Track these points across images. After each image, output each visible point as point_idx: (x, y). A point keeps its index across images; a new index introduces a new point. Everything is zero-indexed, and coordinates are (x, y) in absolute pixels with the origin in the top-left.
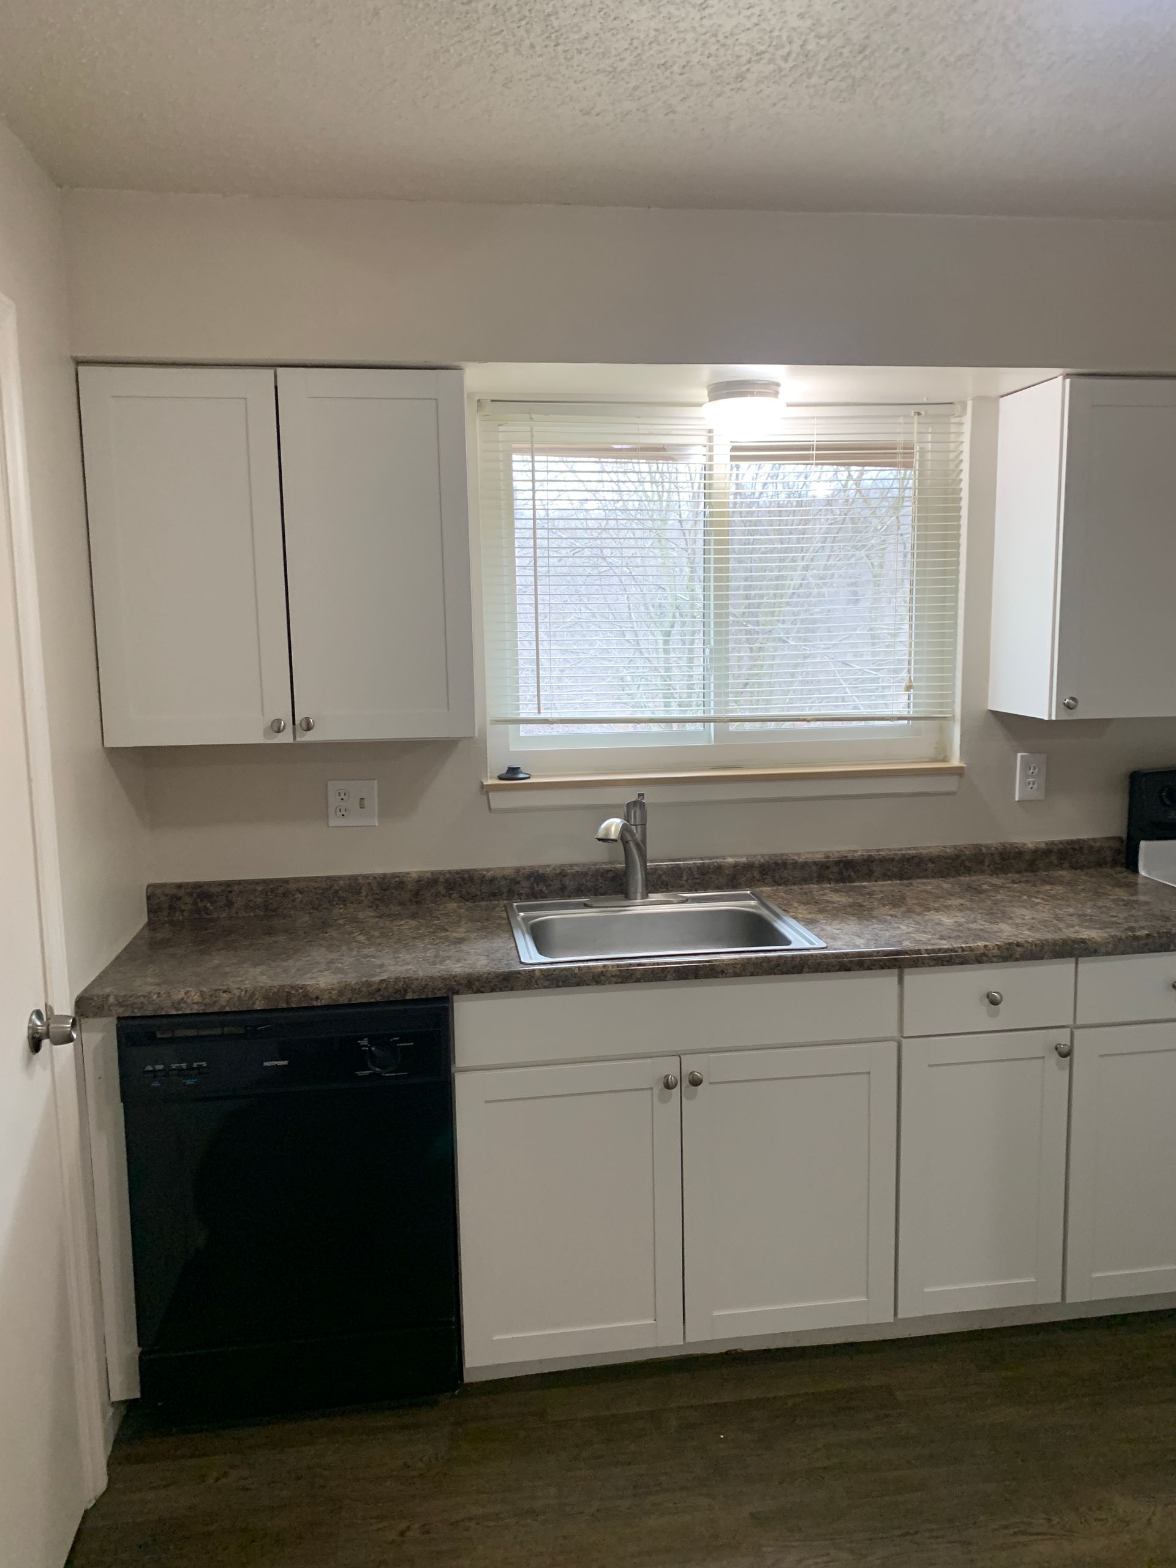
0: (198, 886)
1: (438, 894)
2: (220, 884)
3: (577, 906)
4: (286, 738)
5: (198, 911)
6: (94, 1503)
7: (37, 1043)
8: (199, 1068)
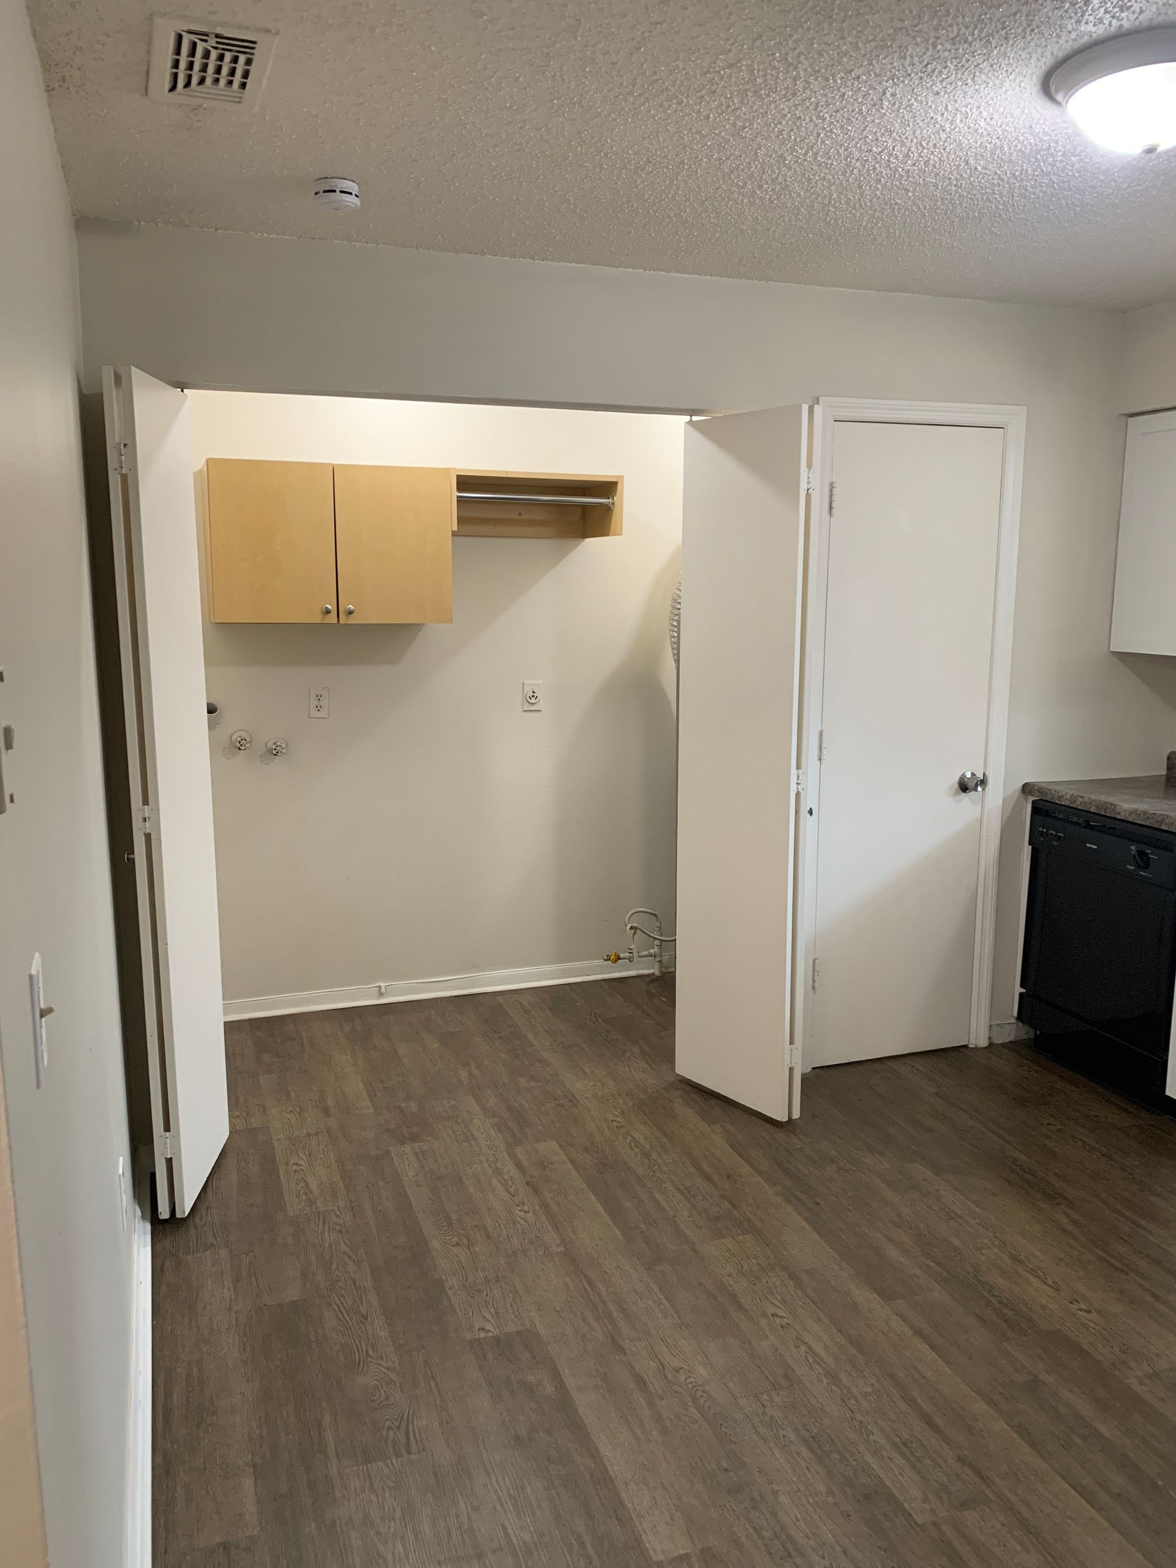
6: (973, 1046)
7: (964, 787)
8: (1060, 837)
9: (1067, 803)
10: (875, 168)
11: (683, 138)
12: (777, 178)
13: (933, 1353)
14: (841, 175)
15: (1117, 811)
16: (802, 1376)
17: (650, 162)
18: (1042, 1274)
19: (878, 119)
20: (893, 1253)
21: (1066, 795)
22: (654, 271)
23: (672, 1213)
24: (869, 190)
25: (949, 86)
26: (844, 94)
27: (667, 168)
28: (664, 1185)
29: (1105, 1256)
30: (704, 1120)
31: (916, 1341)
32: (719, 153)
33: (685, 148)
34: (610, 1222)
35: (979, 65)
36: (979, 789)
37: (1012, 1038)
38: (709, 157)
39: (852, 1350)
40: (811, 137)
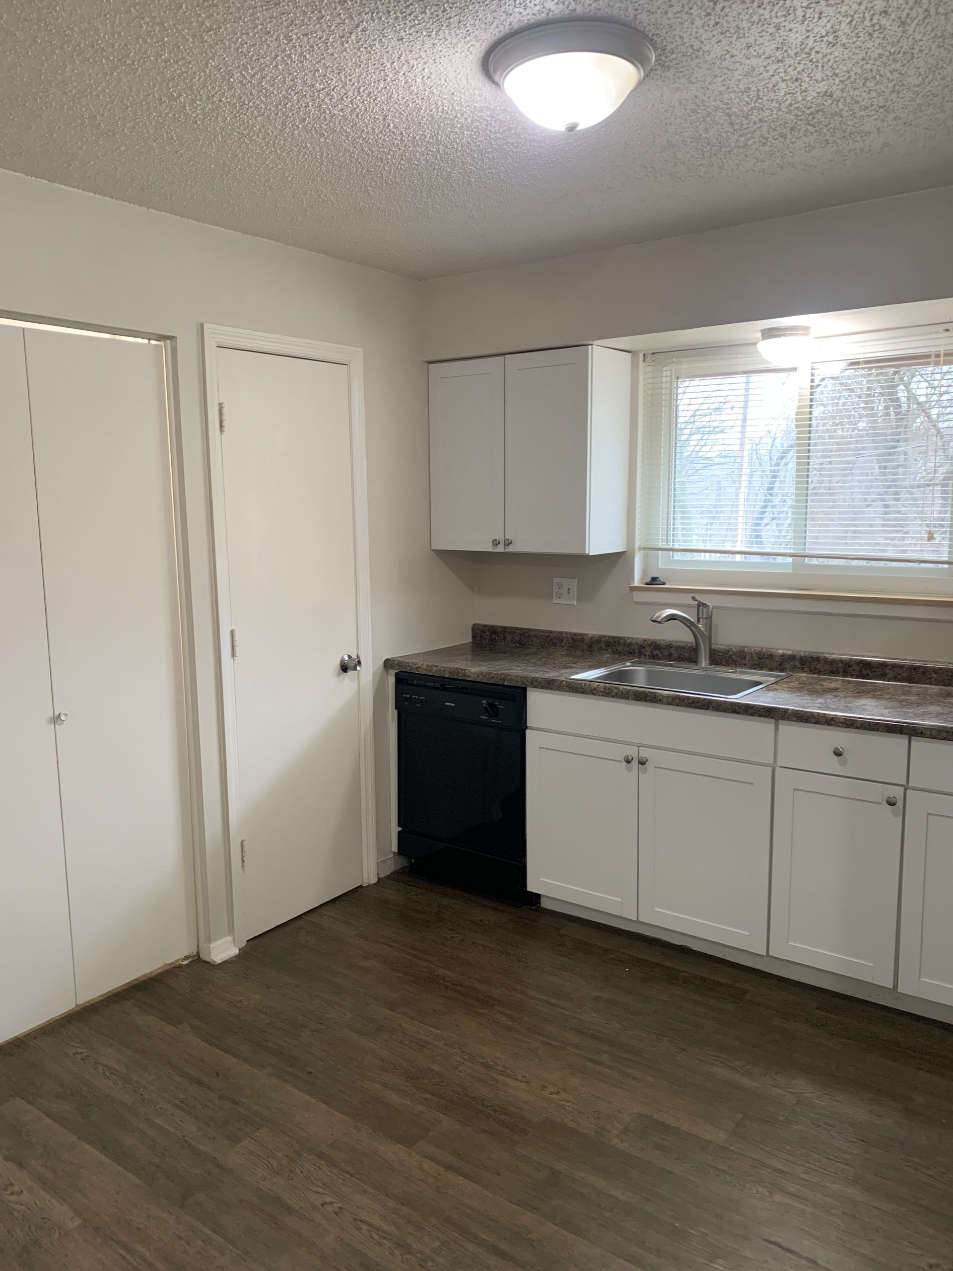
0: (493, 627)
1: (601, 648)
2: (502, 627)
3: (667, 665)
4: (500, 549)
5: (492, 640)
6: (367, 885)
7: (344, 668)
8: (422, 700)
9: (424, 672)
10: (307, 106)
11: (141, 27)
12: (213, 96)
13: (471, 1183)
14: (274, 106)
15: (467, 675)
16: (376, 1257)
17: (93, 46)
18: (511, 1073)
19: (337, 53)
20: (394, 1098)
21: (423, 665)
22: (36, 177)
23: (179, 1134)
24: (290, 128)
25: (414, 34)
26: (323, 16)
27: (107, 59)
28: (158, 1107)
29: (545, 1039)
30: (169, 1023)
31: (452, 1177)
32: (170, 53)
33: (138, 39)
34: (119, 1168)
35: (450, 18)
36: (358, 668)
37: (392, 870)
38: (158, 55)
39: (405, 1210)
40: (268, 58)
